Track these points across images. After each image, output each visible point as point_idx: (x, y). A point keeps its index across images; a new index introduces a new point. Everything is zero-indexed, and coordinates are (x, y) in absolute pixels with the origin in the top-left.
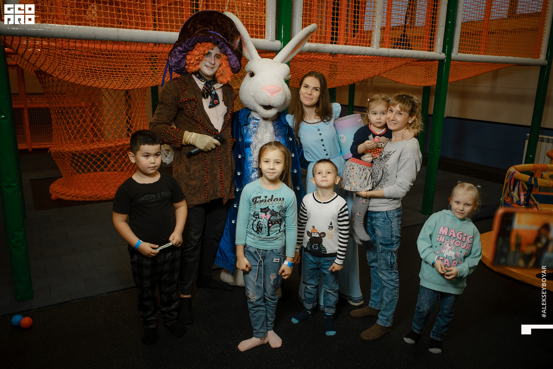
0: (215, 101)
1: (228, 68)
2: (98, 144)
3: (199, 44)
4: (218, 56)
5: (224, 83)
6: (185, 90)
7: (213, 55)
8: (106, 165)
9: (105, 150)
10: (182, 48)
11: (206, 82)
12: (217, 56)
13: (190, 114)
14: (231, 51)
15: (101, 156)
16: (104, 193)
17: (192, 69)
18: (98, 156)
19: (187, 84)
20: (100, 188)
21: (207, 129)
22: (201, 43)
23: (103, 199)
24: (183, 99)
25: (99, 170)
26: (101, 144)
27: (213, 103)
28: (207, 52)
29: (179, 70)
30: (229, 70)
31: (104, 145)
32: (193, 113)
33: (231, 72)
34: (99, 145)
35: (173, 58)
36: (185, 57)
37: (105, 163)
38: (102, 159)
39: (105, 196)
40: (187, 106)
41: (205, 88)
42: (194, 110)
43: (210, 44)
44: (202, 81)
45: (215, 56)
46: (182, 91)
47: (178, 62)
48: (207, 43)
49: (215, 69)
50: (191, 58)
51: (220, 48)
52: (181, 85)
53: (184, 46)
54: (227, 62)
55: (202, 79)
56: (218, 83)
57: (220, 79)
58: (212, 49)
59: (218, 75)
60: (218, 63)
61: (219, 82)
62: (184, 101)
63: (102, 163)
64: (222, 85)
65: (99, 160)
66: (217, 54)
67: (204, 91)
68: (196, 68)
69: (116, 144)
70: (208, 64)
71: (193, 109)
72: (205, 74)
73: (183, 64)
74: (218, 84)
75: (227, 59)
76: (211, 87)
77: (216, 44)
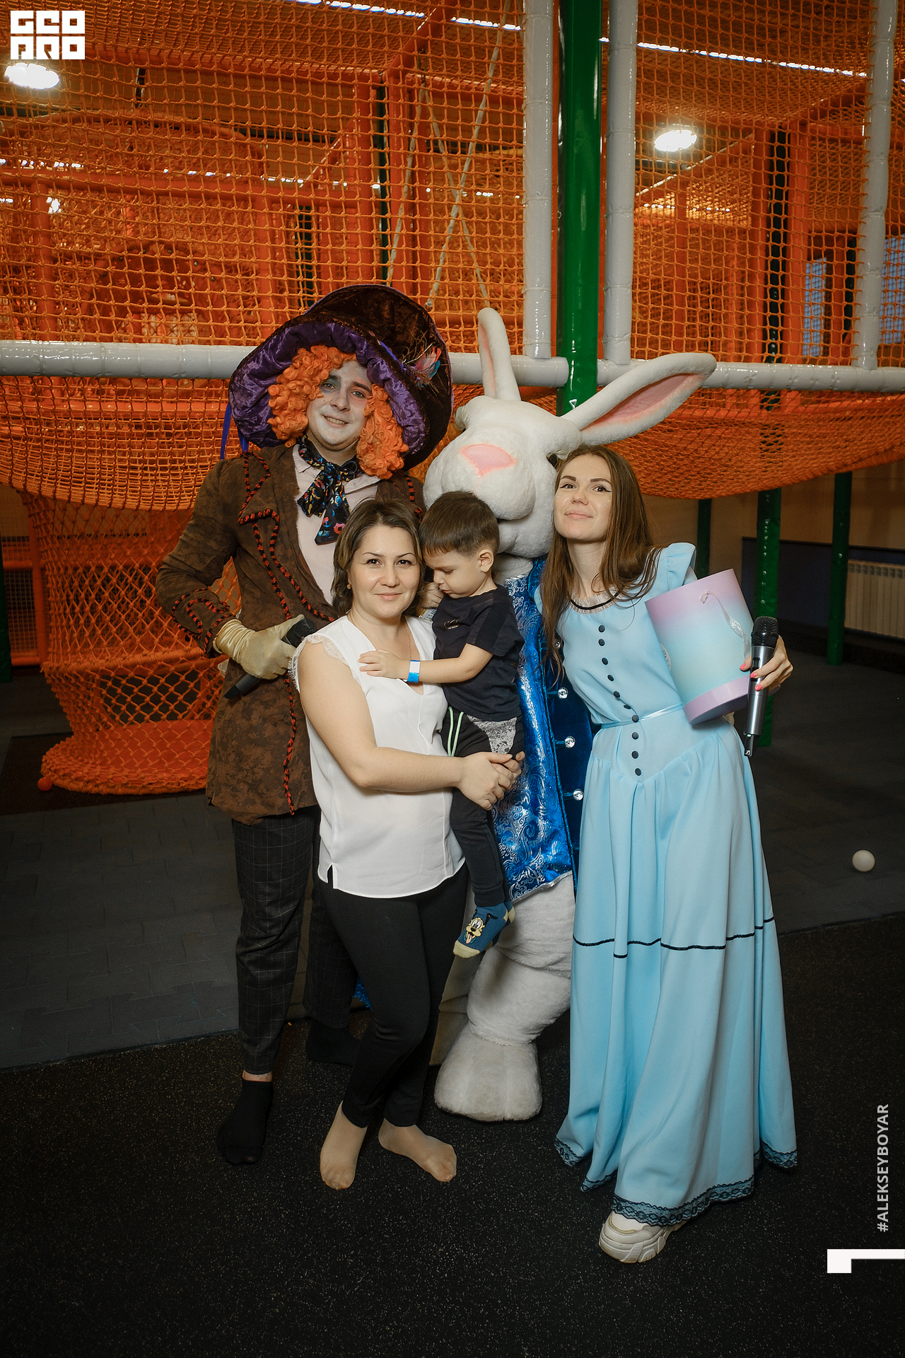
0: (338, 525)
1: (389, 427)
2: (146, 652)
3: (302, 351)
4: (360, 388)
5: (379, 473)
6: (256, 489)
7: (344, 386)
8: (165, 704)
9: (163, 666)
10: (258, 362)
11: (323, 468)
12: (358, 391)
13: (264, 560)
14: (390, 370)
15: (153, 681)
16: (160, 776)
17: (284, 424)
18: (145, 682)
19: (268, 471)
20: (151, 764)
21: (304, 601)
22: (309, 350)
23: (157, 791)
24: (246, 513)
25: (148, 717)
26: (152, 652)
27: (331, 529)
28: (324, 374)
29: (258, 433)
30: (392, 434)
31: (159, 655)
32: (272, 554)
33: (400, 440)
34: (146, 655)
35: (236, 397)
36: (266, 395)
37: (163, 698)
38: (155, 689)
39: (161, 783)
40: (258, 537)
41: (315, 487)
42: (273, 546)
43: (334, 351)
44: (312, 465)
45: (349, 390)
46: (248, 490)
47: (251, 408)
48: (326, 349)
49: (352, 429)
50: (279, 393)
51: (364, 365)
52: (247, 476)
53: (264, 359)
54: (386, 410)
55: (315, 461)
56: (363, 473)
57: (368, 460)
58: (340, 366)
59: (361, 447)
60: (358, 409)
61: (369, 472)
62: (247, 518)
63: (156, 700)
64: (375, 480)
65: (147, 690)
66: (358, 385)
67: (309, 493)
68: (293, 423)
69: (189, 650)
70: (328, 410)
71: (272, 542)
72: (321, 441)
73: (265, 413)
74: (364, 477)
75: (387, 401)
76: (333, 487)
77: (348, 348)
